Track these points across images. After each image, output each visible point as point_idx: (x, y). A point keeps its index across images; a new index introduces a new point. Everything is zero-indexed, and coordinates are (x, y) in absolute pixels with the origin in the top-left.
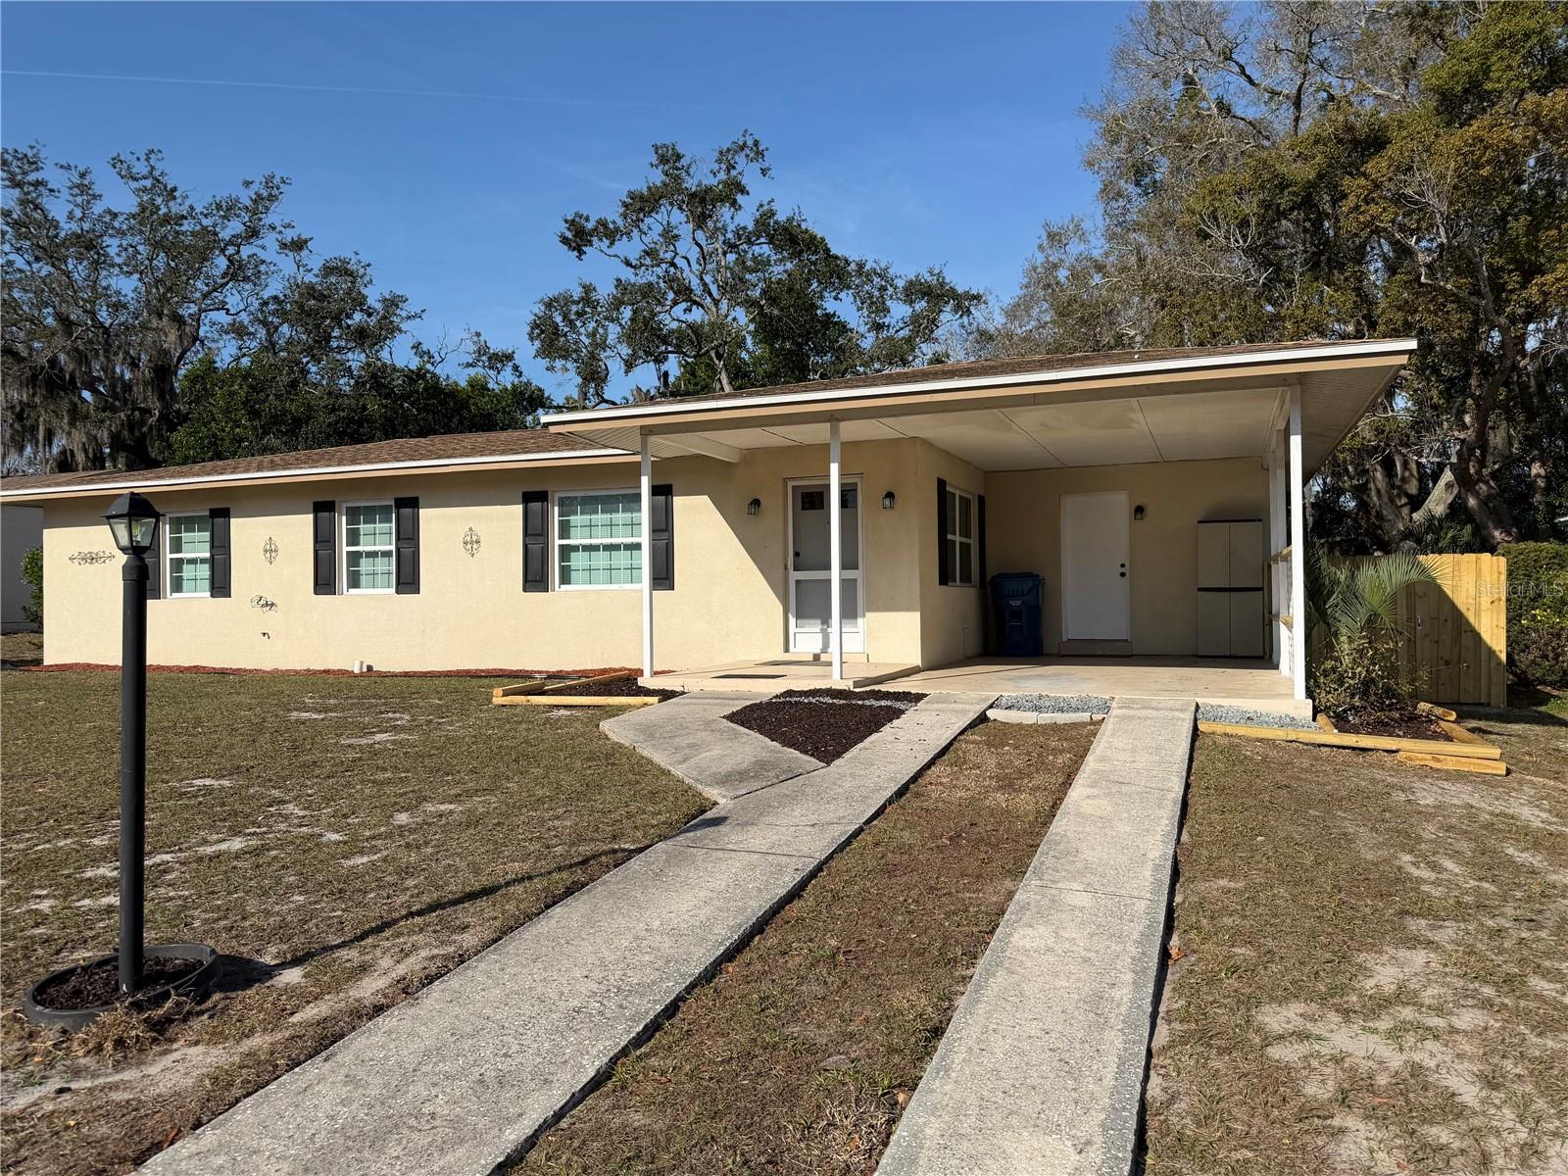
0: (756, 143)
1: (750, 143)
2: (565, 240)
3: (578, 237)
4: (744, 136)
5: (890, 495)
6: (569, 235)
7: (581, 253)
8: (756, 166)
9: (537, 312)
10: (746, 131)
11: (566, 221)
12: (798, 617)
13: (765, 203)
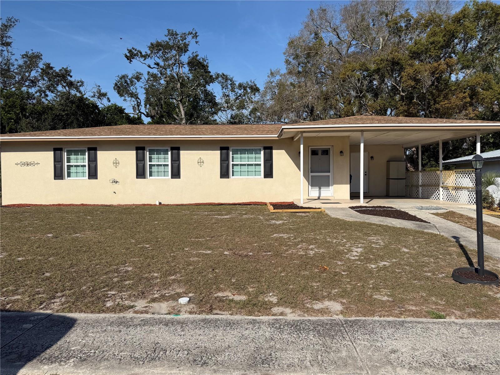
0: (196, 33)
1: (194, 33)
2: (126, 56)
3: (131, 56)
4: (193, 30)
5: (341, 152)
6: (128, 55)
7: (131, 61)
8: (194, 40)
9: (117, 80)
10: (194, 29)
11: (128, 50)
12: (312, 186)
13: (194, 52)
